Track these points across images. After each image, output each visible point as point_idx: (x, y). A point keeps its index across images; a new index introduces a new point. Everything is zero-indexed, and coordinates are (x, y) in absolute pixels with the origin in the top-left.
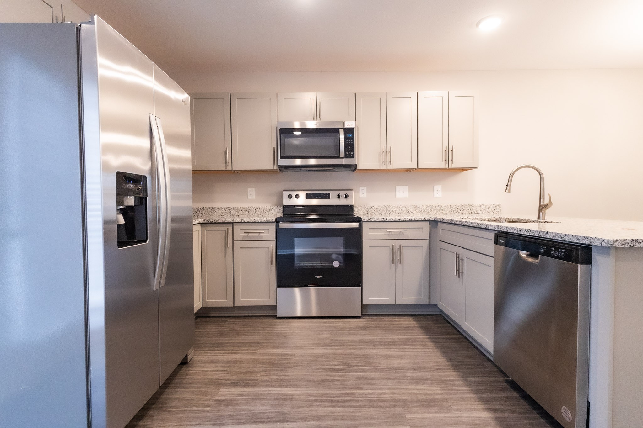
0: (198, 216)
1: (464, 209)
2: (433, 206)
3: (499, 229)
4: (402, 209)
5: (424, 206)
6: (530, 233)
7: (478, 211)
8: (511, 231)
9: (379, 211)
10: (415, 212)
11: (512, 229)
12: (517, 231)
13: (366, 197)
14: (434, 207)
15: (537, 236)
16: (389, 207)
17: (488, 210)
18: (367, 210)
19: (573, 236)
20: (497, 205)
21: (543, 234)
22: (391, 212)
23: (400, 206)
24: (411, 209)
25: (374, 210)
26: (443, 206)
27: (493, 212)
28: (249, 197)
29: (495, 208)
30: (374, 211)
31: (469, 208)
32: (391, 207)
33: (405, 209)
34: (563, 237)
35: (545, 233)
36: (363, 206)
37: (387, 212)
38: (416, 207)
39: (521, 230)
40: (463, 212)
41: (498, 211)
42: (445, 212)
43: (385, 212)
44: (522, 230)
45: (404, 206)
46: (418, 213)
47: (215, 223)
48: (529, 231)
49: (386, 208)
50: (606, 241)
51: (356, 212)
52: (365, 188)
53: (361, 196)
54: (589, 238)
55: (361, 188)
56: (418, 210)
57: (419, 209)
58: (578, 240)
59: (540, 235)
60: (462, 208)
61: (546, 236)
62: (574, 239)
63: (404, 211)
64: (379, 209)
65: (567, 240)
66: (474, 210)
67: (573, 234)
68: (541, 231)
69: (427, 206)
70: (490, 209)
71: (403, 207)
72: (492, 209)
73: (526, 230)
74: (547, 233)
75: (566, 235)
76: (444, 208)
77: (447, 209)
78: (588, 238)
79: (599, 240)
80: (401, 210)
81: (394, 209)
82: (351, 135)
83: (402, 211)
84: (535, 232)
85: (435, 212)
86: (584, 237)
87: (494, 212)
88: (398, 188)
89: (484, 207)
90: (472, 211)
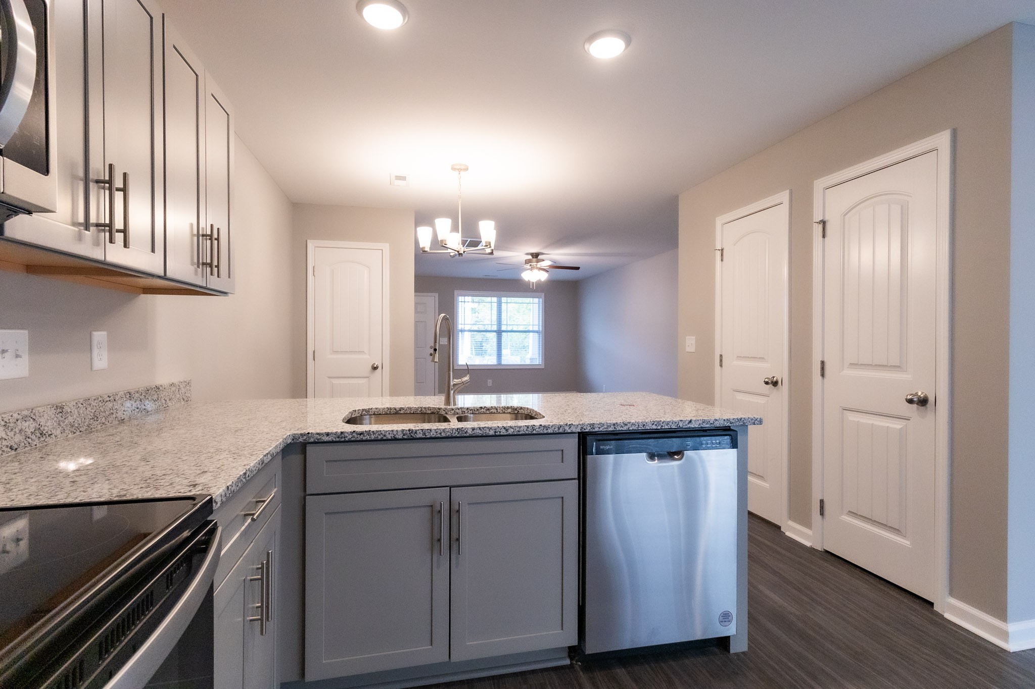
2: (100, 399)
3: (594, 428)
6: (662, 426)
8: (625, 428)
11: (626, 425)
12: (637, 427)
15: (674, 427)
19: (724, 420)
21: (684, 424)
34: (712, 422)
35: (687, 422)
39: (645, 424)
44: (648, 423)
48: (661, 423)
50: (758, 420)
54: (743, 419)
58: (731, 423)
59: (680, 426)
61: (689, 425)
62: (726, 423)
63: (29, 433)
65: (718, 425)
67: (724, 419)
68: (681, 421)
73: (655, 423)
74: (690, 421)
75: (716, 420)
78: (741, 419)
79: (752, 419)
80: (21, 431)
84: (671, 424)
86: (737, 419)
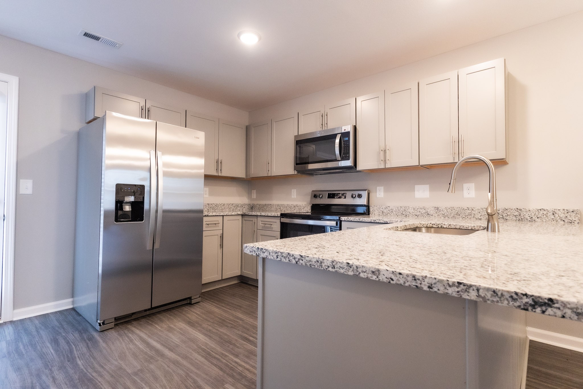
0: (263, 210)
1: (509, 214)
4: (421, 210)
5: (448, 209)
7: (534, 217)
9: (394, 212)
10: (436, 215)
13: (383, 197)
14: (461, 210)
16: (405, 208)
17: (553, 217)
18: (382, 211)
20: (571, 210)
22: (408, 214)
23: (418, 207)
24: (431, 212)
25: (390, 210)
26: (474, 209)
27: (564, 221)
28: (293, 197)
29: (567, 215)
30: (389, 212)
31: (517, 213)
32: (408, 208)
33: (424, 211)
36: (378, 207)
37: (404, 213)
38: (438, 209)
40: (508, 218)
41: (574, 219)
42: (478, 216)
43: (401, 214)
45: (422, 207)
46: (441, 216)
47: (248, 215)
49: (402, 209)
51: (372, 212)
52: (382, 188)
53: (378, 196)
55: (378, 188)
56: (440, 213)
57: (442, 212)
60: (505, 212)
64: (395, 210)
66: (527, 216)
69: (452, 208)
70: (557, 216)
71: (421, 209)
72: (561, 216)
76: (476, 211)
77: (481, 212)
81: (411, 211)
82: (347, 139)
83: (420, 213)
85: (464, 216)
87: (566, 221)
88: (417, 187)
89: (545, 212)
90: (523, 218)
